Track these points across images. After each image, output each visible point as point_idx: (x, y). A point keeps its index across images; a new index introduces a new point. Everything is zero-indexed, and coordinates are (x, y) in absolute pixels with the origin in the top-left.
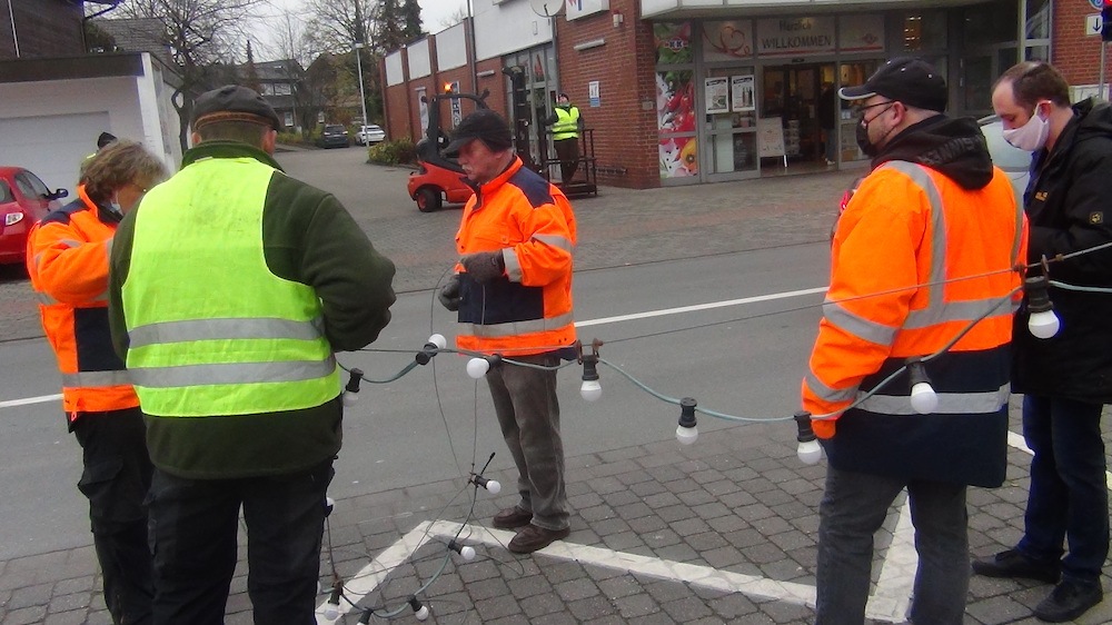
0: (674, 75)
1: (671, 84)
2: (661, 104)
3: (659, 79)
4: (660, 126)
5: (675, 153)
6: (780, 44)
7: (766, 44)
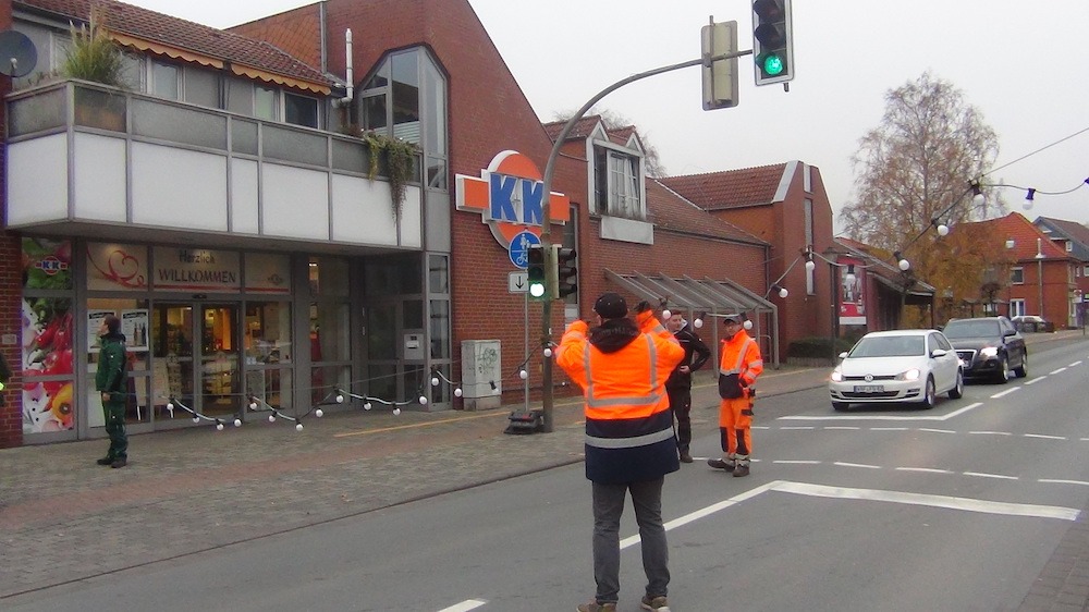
0: (48, 302)
1: (43, 313)
2: (27, 338)
3: (26, 306)
4: (25, 366)
5: (45, 400)
6: (179, 276)
7: (164, 275)
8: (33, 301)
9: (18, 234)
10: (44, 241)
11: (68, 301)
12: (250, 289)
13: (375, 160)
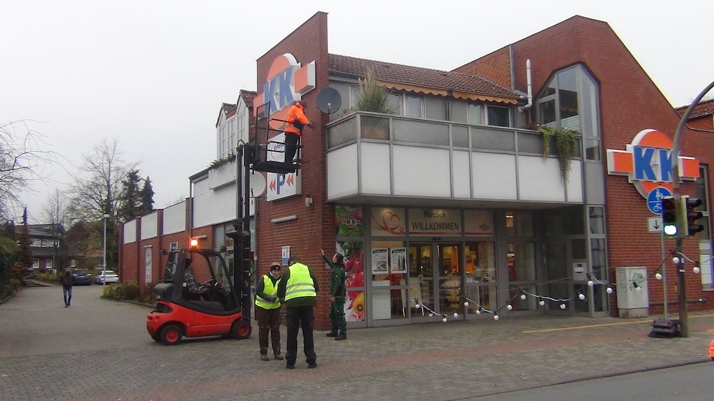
3: (338, 246)
6: (424, 227)
7: (415, 226)
8: (342, 243)
9: (333, 204)
10: (347, 208)
11: (361, 243)
12: (468, 234)
13: (547, 144)
